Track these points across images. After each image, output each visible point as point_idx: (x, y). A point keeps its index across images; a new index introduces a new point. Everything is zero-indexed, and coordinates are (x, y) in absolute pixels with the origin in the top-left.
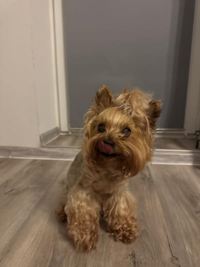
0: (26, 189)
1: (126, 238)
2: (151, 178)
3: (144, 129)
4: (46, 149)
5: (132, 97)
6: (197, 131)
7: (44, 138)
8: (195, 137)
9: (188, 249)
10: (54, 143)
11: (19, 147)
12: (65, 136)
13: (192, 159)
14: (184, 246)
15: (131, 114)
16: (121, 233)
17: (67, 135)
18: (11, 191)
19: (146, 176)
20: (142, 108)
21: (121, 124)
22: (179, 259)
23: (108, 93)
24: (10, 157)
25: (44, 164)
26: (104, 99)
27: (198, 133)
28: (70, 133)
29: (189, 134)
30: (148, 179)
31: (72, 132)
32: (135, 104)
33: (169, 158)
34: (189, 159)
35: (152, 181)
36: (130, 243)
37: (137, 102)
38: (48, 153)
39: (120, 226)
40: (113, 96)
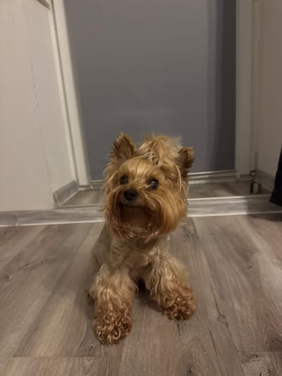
0: (44, 262)
1: (182, 314)
2: (196, 233)
3: (175, 180)
4: (62, 211)
5: (156, 145)
6: (251, 172)
7: (59, 196)
8: (250, 178)
9: (237, 306)
10: (71, 202)
11: (27, 211)
12: (86, 191)
13: (246, 206)
14: (233, 304)
15: (157, 163)
16: (176, 309)
17: (88, 190)
18: (27, 265)
19: (190, 232)
20: (170, 157)
21: (146, 174)
22: (227, 317)
23: (128, 141)
24: (17, 225)
25: (62, 229)
26: (124, 150)
27: (253, 174)
28: (92, 187)
29: (242, 176)
30: (192, 235)
31: (94, 186)
32: (161, 152)
33: (218, 207)
34: (243, 206)
35: (198, 238)
36: (188, 318)
37: (164, 149)
38: (66, 215)
39: (173, 301)
40: (135, 145)
